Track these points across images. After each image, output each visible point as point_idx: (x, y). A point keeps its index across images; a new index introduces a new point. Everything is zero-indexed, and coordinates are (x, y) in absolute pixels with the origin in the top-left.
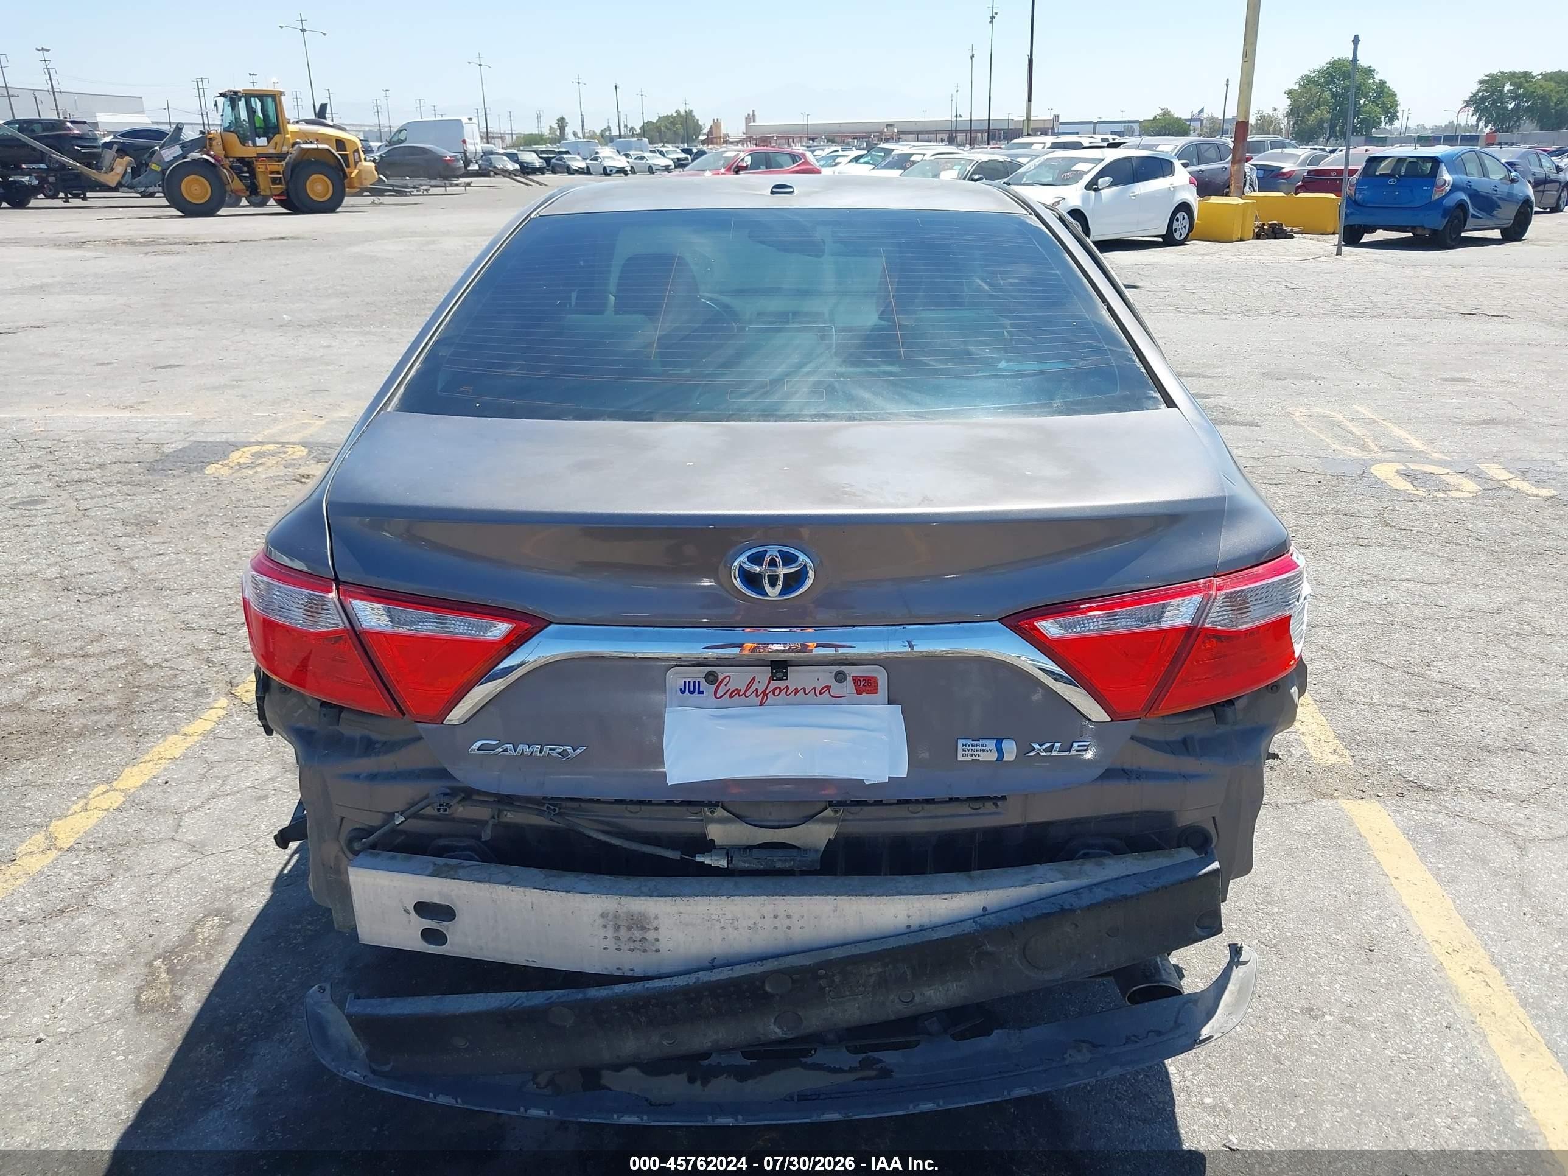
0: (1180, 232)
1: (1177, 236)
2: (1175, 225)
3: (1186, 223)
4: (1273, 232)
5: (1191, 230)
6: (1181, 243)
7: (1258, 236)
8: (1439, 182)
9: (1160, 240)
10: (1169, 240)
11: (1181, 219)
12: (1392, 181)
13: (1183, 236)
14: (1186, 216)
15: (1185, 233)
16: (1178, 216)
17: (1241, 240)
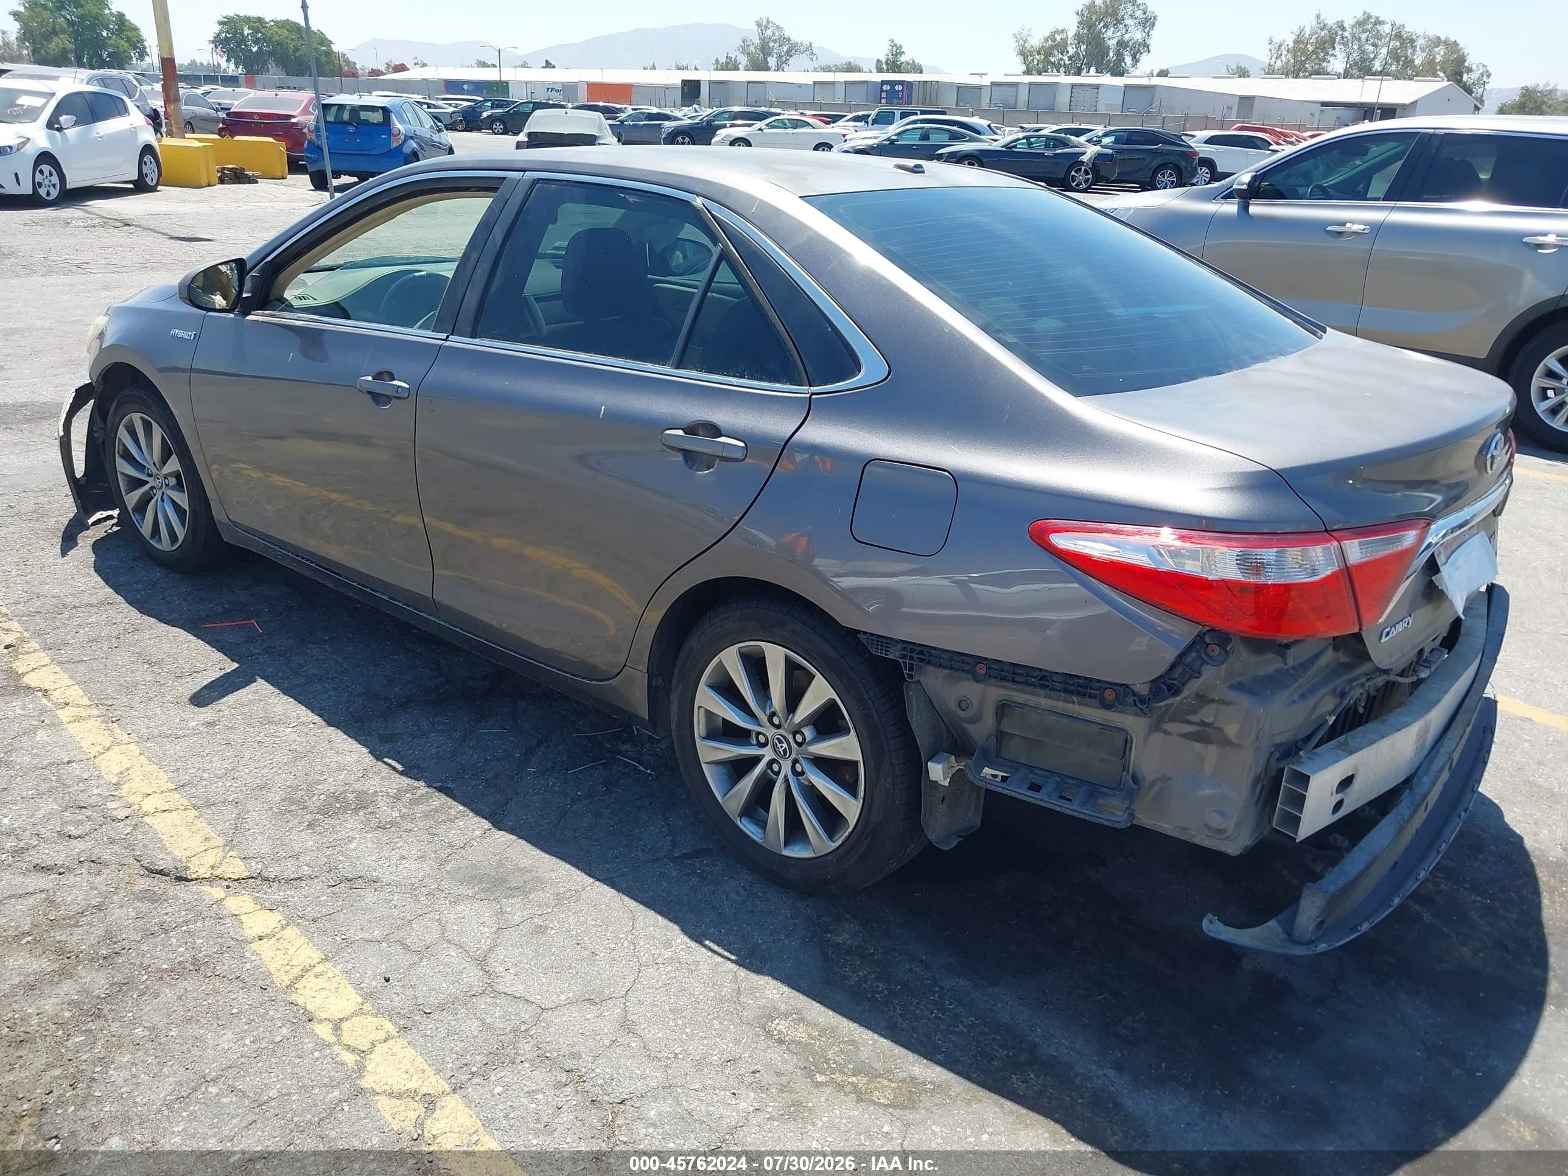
0: (151, 180)
1: (148, 180)
2: (145, 169)
3: (154, 166)
4: (236, 176)
5: (160, 175)
6: (153, 189)
7: (222, 181)
8: (394, 131)
9: (131, 186)
10: (141, 186)
11: (148, 163)
12: (351, 129)
13: (155, 182)
14: (152, 160)
15: (155, 176)
16: (145, 159)
17: (209, 185)
